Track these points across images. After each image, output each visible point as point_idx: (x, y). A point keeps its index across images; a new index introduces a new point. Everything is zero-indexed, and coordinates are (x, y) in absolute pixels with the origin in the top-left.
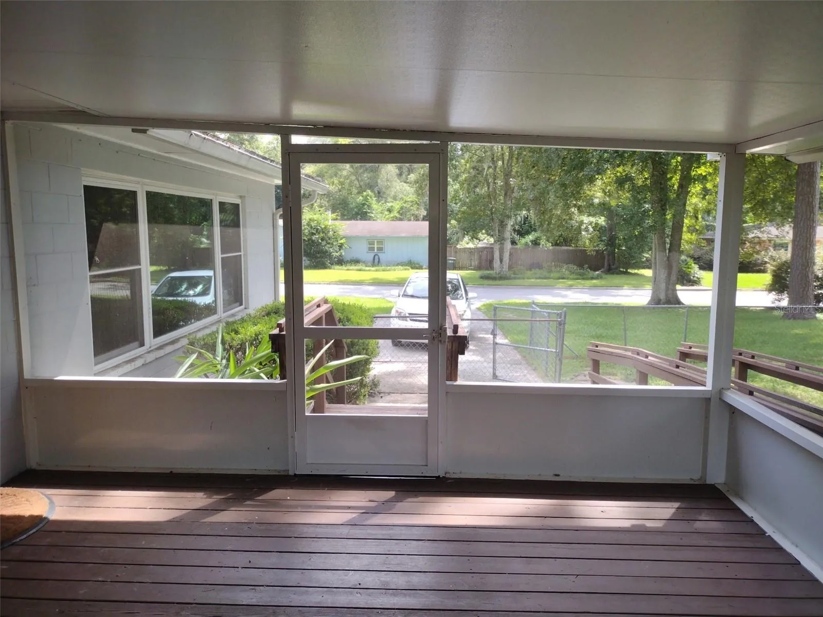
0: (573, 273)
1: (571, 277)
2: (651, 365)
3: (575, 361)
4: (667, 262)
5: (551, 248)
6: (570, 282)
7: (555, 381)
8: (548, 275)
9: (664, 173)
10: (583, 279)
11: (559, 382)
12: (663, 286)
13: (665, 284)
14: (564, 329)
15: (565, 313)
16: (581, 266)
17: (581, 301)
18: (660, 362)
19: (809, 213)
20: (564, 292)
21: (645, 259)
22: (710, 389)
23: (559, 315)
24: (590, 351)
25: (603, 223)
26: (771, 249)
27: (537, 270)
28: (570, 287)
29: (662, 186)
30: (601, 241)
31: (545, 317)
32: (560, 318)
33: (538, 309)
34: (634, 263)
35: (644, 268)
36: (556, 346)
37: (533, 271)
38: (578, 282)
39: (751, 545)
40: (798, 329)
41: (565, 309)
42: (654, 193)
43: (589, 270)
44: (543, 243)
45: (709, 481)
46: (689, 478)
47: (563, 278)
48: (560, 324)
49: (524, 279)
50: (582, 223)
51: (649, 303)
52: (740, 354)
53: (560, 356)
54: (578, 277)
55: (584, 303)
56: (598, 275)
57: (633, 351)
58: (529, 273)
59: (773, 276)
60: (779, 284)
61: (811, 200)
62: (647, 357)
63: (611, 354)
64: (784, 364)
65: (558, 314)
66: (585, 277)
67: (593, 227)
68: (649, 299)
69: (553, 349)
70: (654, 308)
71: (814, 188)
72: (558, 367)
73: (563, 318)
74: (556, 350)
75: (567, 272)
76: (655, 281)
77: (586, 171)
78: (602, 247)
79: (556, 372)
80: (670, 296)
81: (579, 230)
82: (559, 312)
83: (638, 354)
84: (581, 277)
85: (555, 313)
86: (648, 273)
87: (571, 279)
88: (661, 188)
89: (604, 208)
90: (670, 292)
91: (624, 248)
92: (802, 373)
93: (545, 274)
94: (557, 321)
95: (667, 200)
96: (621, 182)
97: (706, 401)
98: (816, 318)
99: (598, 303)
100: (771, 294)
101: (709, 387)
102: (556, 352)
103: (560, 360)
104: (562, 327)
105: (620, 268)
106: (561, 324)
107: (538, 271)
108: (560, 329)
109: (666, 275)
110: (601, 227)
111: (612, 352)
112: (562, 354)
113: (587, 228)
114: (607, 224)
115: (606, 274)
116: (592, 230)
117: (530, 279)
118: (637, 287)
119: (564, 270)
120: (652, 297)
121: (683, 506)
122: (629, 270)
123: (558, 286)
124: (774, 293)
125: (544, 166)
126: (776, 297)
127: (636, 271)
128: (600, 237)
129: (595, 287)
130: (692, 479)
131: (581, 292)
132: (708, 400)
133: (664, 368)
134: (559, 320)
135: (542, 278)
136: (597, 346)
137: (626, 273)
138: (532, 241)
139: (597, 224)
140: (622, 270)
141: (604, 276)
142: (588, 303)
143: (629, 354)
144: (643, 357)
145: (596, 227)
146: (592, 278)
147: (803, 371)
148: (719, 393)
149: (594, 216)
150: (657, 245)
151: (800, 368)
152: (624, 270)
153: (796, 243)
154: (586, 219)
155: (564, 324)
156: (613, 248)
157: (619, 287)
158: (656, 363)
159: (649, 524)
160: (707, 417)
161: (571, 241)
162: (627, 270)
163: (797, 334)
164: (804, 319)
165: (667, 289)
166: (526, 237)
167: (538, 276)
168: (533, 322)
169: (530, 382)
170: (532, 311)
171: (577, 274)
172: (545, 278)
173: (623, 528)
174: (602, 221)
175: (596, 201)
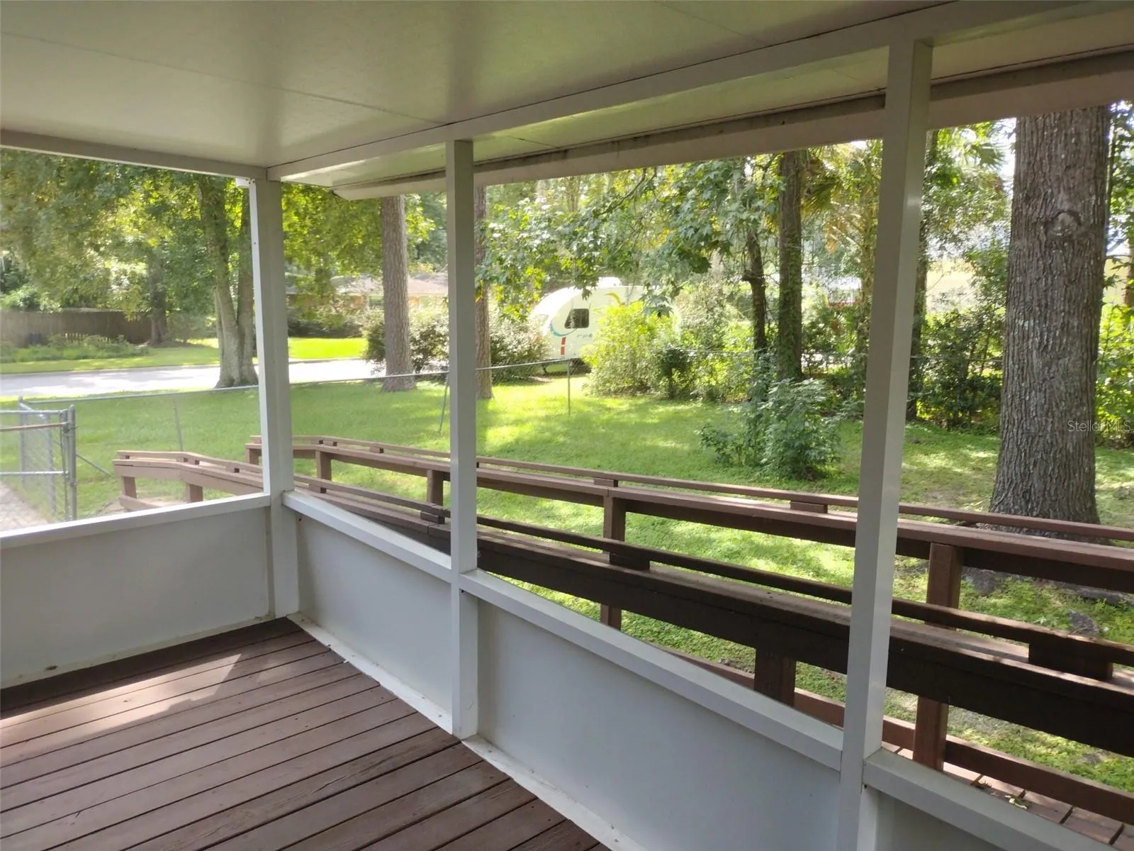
0: (102, 348)
1: (100, 354)
2: (203, 473)
3: (104, 482)
4: (237, 327)
5: (60, 310)
6: (97, 363)
7: (67, 519)
8: (58, 353)
9: (219, 204)
10: (120, 357)
11: (75, 518)
12: (235, 361)
13: (237, 358)
14: (74, 437)
15: (73, 412)
16: (113, 337)
17: (118, 391)
18: (216, 468)
19: (397, 264)
20: (87, 379)
21: (211, 324)
22: (269, 494)
23: (63, 416)
24: (117, 465)
25: (144, 272)
26: (368, 308)
27: (39, 345)
28: (98, 371)
29: (218, 221)
30: (144, 299)
31: (42, 421)
32: (66, 420)
33: (29, 410)
34: (195, 330)
35: (210, 336)
36: (64, 465)
37: (32, 348)
38: (112, 362)
39: (327, 681)
40: (398, 403)
41: (72, 405)
42: (208, 230)
43: (128, 343)
44: (44, 303)
45: (279, 614)
46: (253, 618)
47: (85, 357)
48: (66, 430)
49: (14, 361)
50: (107, 271)
51: (219, 385)
52: (321, 442)
53: (72, 480)
54: (111, 354)
55: (120, 393)
56: (142, 350)
57: (178, 457)
58: (24, 352)
59: (370, 340)
60: (377, 351)
61: (398, 247)
62: (197, 462)
63: (149, 466)
64: (368, 448)
65: (61, 414)
66: (122, 353)
67: (129, 279)
68: (218, 379)
69: (58, 470)
70: (226, 392)
71: (400, 234)
72: (70, 496)
73: (70, 421)
74: (64, 470)
75: (91, 348)
76: (223, 354)
77: (99, 191)
78: (145, 308)
79: (67, 504)
80: (246, 373)
81: (105, 282)
82: (61, 411)
83: (186, 460)
84: (115, 354)
85: (56, 414)
86: (214, 343)
87: (99, 358)
88: (217, 224)
89: (140, 250)
90: (245, 368)
91: (178, 309)
92: (387, 456)
93: (53, 351)
94: (61, 426)
95: (226, 241)
96: (158, 212)
97: (265, 511)
98: (416, 388)
99: (144, 392)
100: (369, 363)
101: (266, 492)
102: (64, 475)
103: (73, 486)
104: (70, 434)
105: (175, 338)
106: (69, 430)
107: (41, 349)
108: (68, 437)
109: (236, 346)
110: (141, 279)
111: (149, 463)
112: (74, 476)
113: (117, 279)
114: (150, 273)
115: (156, 347)
116: (128, 282)
117: (27, 361)
118: (202, 364)
119: (86, 345)
120: (222, 376)
121: (246, 656)
122: (188, 341)
123: (77, 369)
124: (372, 361)
125: (24, 178)
126: (375, 366)
127: (199, 342)
128: (141, 293)
129: (138, 367)
130: (257, 618)
131: (114, 377)
132: (267, 510)
133: (220, 474)
134: (63, 423)
135: (48, 359)
136: (128, 457)
137: (186, 345)
138: (24, 300)
139: (133, 273)
140: (177, 340)
141: (151, 350)
142: (127, 393)
143: (173, 462)
144: (191, 463)
145: (133, 276)
146: (134, 355)
147: (389, 454)
148: (280, 497)
149: (127, 261)
150: (221, 306)
151: (385, 450)
152: (182, 341)
153: (388, 300)
154: (114, 265)
155: (74, 429)
156: (161, 309)
157: (175, 365)
158: (209, 469)
159: (195, 697)
160: (268, 533)
161: (95, 299)
162: (185, 341)
163: (398, 409)
164: (404, 390)
165: (241, 365)
166: (13, 293)
167: (40, 356)
168: (25, 432)
169: (23, 527)
170: (22, 415)
171: (108, 349)
172: (54, 358)
173: (158, 714)
174: (141, 268)
175: (130, 239)
